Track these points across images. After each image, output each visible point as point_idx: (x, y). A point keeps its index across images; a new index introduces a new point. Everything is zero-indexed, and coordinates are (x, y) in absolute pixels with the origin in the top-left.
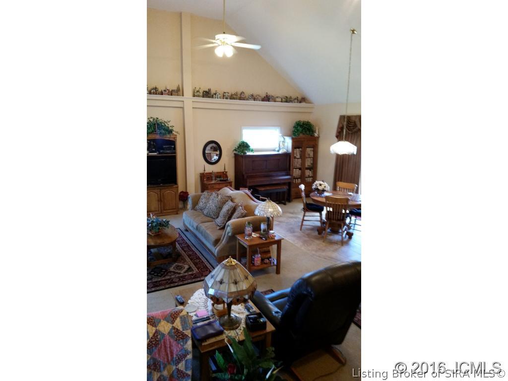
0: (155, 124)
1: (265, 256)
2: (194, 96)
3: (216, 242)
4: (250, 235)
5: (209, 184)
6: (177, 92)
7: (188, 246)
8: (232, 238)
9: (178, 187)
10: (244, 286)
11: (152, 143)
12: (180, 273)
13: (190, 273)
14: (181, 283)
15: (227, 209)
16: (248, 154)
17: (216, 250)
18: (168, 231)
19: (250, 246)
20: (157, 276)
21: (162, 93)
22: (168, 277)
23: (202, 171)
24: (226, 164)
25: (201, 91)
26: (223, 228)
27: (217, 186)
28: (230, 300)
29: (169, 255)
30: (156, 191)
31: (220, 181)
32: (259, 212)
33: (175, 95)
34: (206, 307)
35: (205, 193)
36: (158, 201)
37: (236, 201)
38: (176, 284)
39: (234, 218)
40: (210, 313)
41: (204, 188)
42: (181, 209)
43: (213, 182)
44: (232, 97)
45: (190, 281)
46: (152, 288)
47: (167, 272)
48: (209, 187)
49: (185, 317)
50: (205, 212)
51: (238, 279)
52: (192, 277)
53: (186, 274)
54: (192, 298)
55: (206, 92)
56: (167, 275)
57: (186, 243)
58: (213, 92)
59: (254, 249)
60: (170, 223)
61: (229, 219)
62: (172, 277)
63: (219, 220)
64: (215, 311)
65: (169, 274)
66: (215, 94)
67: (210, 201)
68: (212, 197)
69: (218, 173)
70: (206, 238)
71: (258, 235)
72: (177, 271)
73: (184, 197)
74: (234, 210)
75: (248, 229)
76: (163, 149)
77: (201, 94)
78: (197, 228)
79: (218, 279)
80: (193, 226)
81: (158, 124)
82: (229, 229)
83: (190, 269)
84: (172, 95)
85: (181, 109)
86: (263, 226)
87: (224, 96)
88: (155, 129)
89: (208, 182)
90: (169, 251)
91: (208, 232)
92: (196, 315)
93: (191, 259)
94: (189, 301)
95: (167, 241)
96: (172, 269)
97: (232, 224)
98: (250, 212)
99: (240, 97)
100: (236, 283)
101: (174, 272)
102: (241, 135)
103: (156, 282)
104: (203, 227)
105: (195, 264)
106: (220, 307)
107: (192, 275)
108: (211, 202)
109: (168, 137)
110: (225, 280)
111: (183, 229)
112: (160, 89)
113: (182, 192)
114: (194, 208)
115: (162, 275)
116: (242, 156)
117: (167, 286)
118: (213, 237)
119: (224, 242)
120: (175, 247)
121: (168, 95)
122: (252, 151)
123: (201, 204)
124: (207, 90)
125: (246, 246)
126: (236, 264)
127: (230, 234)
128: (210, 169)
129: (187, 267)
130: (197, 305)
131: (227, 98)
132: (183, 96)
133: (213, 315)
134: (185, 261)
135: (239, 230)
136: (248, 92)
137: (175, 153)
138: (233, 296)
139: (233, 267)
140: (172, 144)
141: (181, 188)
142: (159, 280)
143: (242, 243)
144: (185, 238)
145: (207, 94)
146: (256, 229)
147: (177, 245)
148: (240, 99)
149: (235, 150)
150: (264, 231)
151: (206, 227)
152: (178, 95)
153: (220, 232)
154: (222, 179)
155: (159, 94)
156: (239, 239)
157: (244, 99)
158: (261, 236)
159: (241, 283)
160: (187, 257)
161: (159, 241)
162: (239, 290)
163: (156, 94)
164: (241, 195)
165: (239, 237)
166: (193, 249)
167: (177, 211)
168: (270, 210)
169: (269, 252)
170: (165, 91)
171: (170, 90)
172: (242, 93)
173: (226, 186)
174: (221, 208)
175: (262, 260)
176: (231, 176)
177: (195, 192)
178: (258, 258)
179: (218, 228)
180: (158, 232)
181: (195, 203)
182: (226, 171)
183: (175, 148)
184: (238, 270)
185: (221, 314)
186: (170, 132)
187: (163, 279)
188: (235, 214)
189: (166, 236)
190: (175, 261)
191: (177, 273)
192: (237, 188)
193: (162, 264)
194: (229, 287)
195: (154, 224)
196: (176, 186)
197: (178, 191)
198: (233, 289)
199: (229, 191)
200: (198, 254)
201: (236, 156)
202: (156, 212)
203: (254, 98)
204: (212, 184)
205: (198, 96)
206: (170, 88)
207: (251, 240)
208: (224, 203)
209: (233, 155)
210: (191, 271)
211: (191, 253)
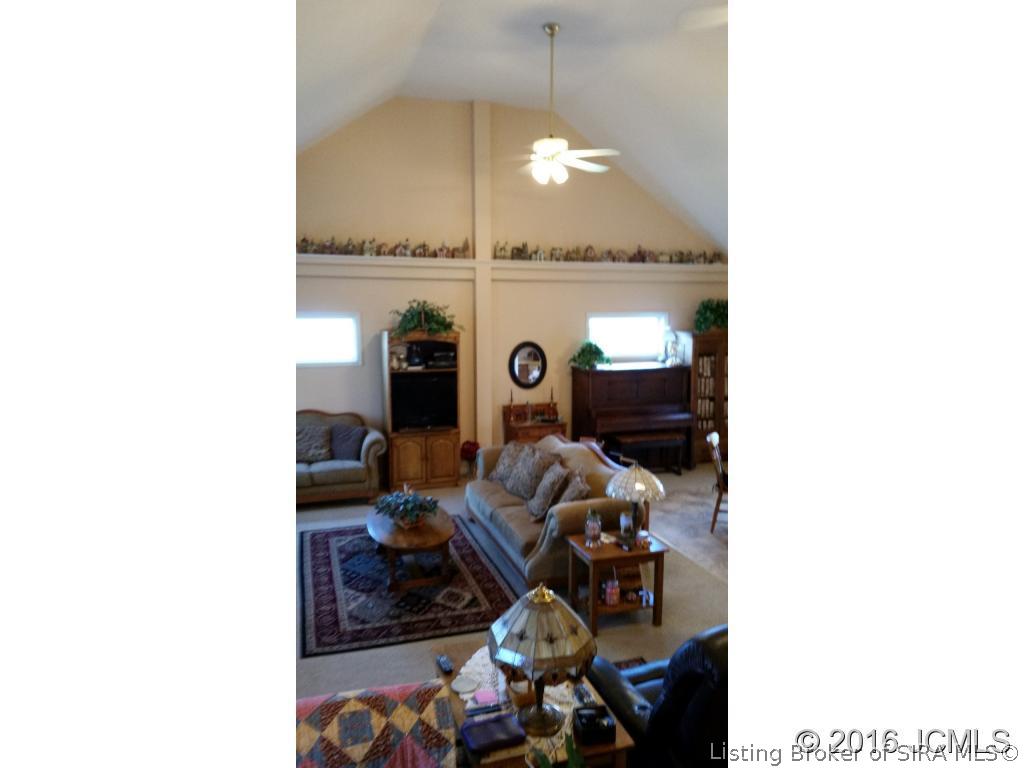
0: (420, 313)
1: (629, 585)
2: (495, 257)
3: (528, 548)
4: (596, 538)
5: (520, 428)
6: (465, 251)
7: (474, 554)
8: (560, 542)
9: (459, 433)
10: (568, 648)
11: (414, 348)
12: (454, 610)
13: (474, 610)
14: (456, 630)
15: (551, 480)
16: (600, 367)
17: (526, 565)
18: (434, 520)
19: (596, 563)
20: (410, 610)
21: (435, 255)
22: (430, 616)
23: (506, 402)
24: (555, 388)
25: (509, 249)
26: (541, 520)
27: (536, 433)
28: (538, 675)
29: (437, 569)
30: (418, 439)
31: (543, 421)
32: (614, 490)
33: (458, 257)
34: (495, 684)
35: (511, 446)
36: (422, 459)
37: (570, 464)
38: (446, 631)
39: (565, 501)
40: (502, 699)
41: (511, 434)
42: (465, 476)
43: (528, 423)
44: (569, 257)
45: (472, 627)
46: (400, 635)
47: (430, 605)
48: (520, 434)
49: (443, 703)
50: (509, 485)
51: (556, 633)
52: (479, 619)
53: (466, 611)
54: (468, 663)
55: (518, 249)
56: (429, 610)
57: (471, 547)
58: (531, 248)
59: (605, 569)
60: (439, 504)
61: (556, 500)
62: (441, 615)
63: (535, 503)
64: (512, 695)
65: (434, 609)
66: (536, 252)
67: (518, 463)
68: (523, 455)
69: (538, 405)
70: (509, 537)
71: (613, 539)
72: (449, 604)
73: (470, 452)
74: (565, 483)
75: (593, 525)
76: (434, 359)
77: (509, 254)
78: (492, 518)
79: (516, 629)
80: (483, 513)
81: (426, 313)
82: (553, 523)
83: (474, 602)
84: (453, 256)
85: (471, 283)
86: (625, 521)
87: (553, 256)
88: (420, 321)
89: (518, 424)
90: (437, 560)
91: (512, 526)
92: (474, 699)
93: (479, 582)
94: (463, 670)
95: (432, 542)
96: (439, 599)
97: (560, 512)
98: (597, 488)
99: (586, 255)
100: (551, 640)
101: (443, 605)
102: (585, 330)
103: (408, 624)
104: (503, 514)
105: (486, 592)
106: (522, 686)
107: (479, 614)
108: (520, 464)
109: (444, 336)
110: (530, 633)
111: (465, 517)
112: (433, 245)
113: (467, 443)
114: (487, 475)
115: (420, 610)
116: (587, 373)
117: (429, 634)
118: (521, 537)
119: (543, 549)
120: (446, 555)
121: (447, 256)
122: (608, 361)
123: (501, 469)
124: (520, 245)
125: (587, 562)
126: (553, 601)
127: (555, 534)
128: (523, 397)
129: (468, 597)
130: (478, 678)
131: (558, 260)
132: (474, 257)
133: (508, 703)
134: (464, 584)
135: (574, 526)
136: (601, 244)
137: (455, 366)
138: (545, 666)
139: (545, 607)
140: (451, 348)
141: (465, 436)
142: (415, 619)
143: (579, 554)
144: (469, 537)
145: (520, 253)
146: (610, 525)
147: (452, 550)
148: (585, 259)
149: (574, 360)
150: (627, 530)
151: (508, 516)
152: (465, 257)
153: (535, 529)
154: (546, 417)
155: (430, 256)
156: (573, 547)
157: (592, 259)
158: (621, 542)
159: (561, 643)
160: (471, 576)
161: (416, 541)
162: (557, 655)
163: (424, 256)
164: (580, 452)
165: (572, 542)
166: (484, 559)
167: (456, 481)
168: (640, 487)
169: (637, 576)
170: (441, 250)
171: (451, 249)
172: (590, 248)
173: (553, 433)
174: (539, 478)
175: (623, 593)
176: (565, 411)
177: (493, 443)
178: (613, 589)
179: (533, 519)
180: (417, 522)
181: (491, 466)
182: (555, 401)
183: (455, 358)
184: (557, 614)
185: (524, 702)
186: (448, 326)
187: (422, 618)
188: (567, 493)
189: (431, 530)
190: (447, 582)
191: (450, 608)
192: (575, 439)
193: (421, 588)
194: (537, 650)
195: (409, 506)
196: (454, 431)
197: (459, 439)
198: (546, 652)
199: (558, 444)
200: (492, 569)
201: (575, 372)
202: (416, 482)
203: (612, 256)
204: (526, 428)
205: (504, 258)
206: (451, 244)
207: (599, 549)
208: (545, 467)
209: (569, 370)
210: (476, 606)
211: (478, 568)
